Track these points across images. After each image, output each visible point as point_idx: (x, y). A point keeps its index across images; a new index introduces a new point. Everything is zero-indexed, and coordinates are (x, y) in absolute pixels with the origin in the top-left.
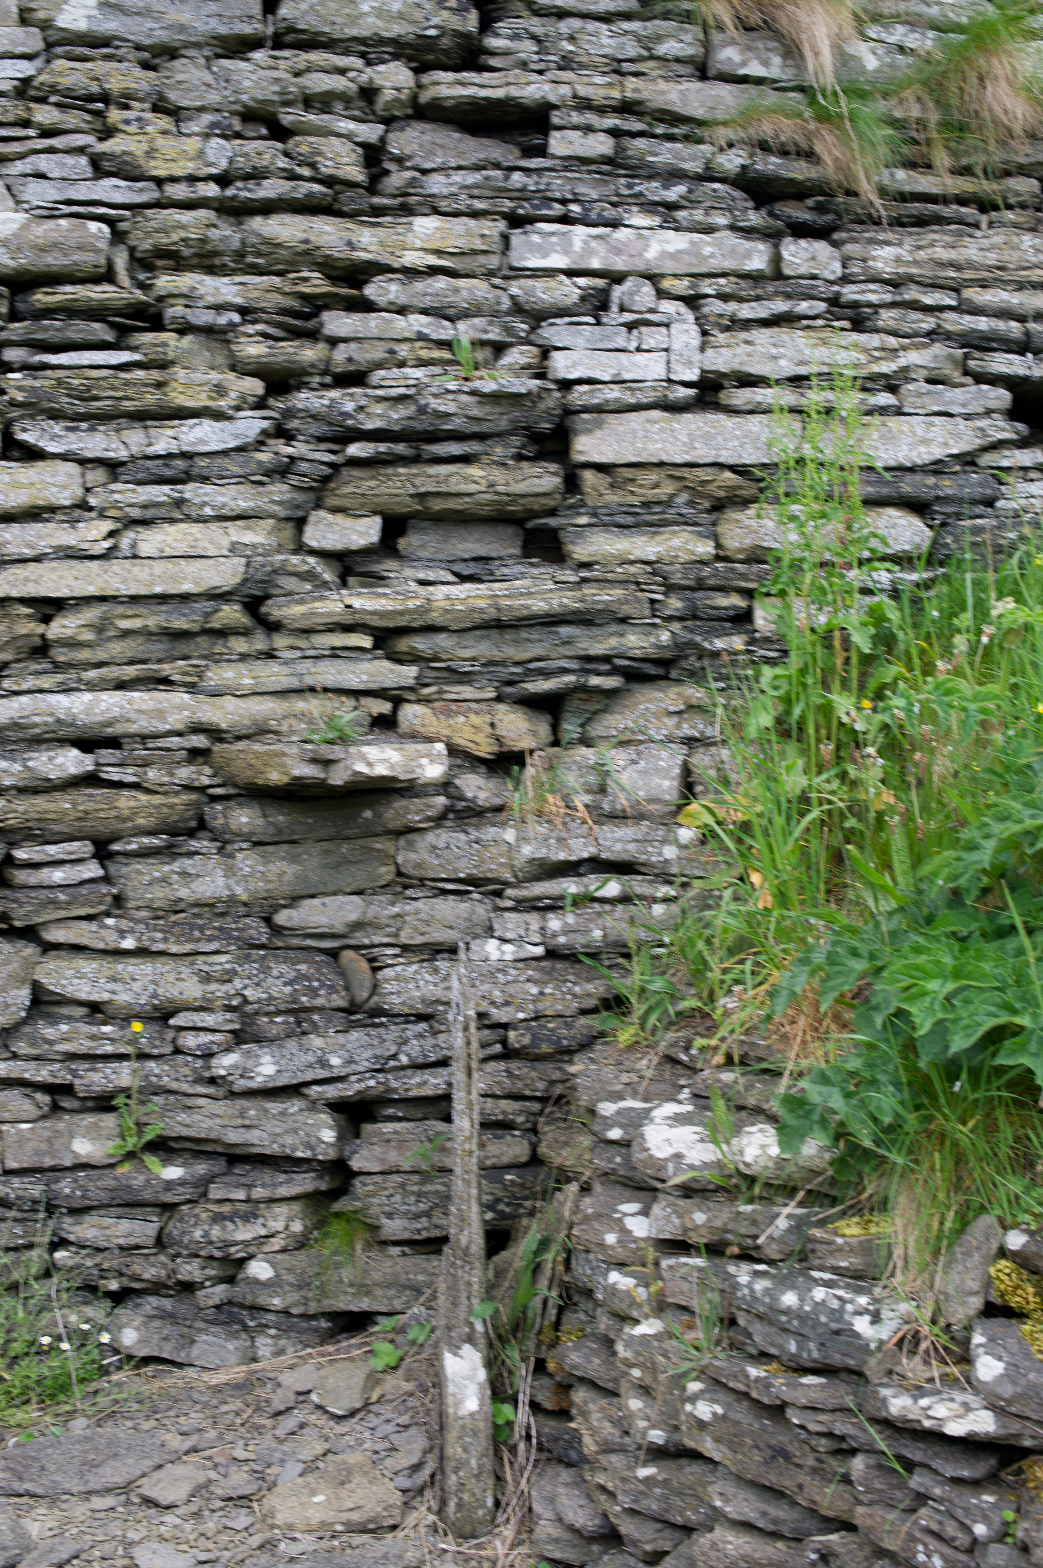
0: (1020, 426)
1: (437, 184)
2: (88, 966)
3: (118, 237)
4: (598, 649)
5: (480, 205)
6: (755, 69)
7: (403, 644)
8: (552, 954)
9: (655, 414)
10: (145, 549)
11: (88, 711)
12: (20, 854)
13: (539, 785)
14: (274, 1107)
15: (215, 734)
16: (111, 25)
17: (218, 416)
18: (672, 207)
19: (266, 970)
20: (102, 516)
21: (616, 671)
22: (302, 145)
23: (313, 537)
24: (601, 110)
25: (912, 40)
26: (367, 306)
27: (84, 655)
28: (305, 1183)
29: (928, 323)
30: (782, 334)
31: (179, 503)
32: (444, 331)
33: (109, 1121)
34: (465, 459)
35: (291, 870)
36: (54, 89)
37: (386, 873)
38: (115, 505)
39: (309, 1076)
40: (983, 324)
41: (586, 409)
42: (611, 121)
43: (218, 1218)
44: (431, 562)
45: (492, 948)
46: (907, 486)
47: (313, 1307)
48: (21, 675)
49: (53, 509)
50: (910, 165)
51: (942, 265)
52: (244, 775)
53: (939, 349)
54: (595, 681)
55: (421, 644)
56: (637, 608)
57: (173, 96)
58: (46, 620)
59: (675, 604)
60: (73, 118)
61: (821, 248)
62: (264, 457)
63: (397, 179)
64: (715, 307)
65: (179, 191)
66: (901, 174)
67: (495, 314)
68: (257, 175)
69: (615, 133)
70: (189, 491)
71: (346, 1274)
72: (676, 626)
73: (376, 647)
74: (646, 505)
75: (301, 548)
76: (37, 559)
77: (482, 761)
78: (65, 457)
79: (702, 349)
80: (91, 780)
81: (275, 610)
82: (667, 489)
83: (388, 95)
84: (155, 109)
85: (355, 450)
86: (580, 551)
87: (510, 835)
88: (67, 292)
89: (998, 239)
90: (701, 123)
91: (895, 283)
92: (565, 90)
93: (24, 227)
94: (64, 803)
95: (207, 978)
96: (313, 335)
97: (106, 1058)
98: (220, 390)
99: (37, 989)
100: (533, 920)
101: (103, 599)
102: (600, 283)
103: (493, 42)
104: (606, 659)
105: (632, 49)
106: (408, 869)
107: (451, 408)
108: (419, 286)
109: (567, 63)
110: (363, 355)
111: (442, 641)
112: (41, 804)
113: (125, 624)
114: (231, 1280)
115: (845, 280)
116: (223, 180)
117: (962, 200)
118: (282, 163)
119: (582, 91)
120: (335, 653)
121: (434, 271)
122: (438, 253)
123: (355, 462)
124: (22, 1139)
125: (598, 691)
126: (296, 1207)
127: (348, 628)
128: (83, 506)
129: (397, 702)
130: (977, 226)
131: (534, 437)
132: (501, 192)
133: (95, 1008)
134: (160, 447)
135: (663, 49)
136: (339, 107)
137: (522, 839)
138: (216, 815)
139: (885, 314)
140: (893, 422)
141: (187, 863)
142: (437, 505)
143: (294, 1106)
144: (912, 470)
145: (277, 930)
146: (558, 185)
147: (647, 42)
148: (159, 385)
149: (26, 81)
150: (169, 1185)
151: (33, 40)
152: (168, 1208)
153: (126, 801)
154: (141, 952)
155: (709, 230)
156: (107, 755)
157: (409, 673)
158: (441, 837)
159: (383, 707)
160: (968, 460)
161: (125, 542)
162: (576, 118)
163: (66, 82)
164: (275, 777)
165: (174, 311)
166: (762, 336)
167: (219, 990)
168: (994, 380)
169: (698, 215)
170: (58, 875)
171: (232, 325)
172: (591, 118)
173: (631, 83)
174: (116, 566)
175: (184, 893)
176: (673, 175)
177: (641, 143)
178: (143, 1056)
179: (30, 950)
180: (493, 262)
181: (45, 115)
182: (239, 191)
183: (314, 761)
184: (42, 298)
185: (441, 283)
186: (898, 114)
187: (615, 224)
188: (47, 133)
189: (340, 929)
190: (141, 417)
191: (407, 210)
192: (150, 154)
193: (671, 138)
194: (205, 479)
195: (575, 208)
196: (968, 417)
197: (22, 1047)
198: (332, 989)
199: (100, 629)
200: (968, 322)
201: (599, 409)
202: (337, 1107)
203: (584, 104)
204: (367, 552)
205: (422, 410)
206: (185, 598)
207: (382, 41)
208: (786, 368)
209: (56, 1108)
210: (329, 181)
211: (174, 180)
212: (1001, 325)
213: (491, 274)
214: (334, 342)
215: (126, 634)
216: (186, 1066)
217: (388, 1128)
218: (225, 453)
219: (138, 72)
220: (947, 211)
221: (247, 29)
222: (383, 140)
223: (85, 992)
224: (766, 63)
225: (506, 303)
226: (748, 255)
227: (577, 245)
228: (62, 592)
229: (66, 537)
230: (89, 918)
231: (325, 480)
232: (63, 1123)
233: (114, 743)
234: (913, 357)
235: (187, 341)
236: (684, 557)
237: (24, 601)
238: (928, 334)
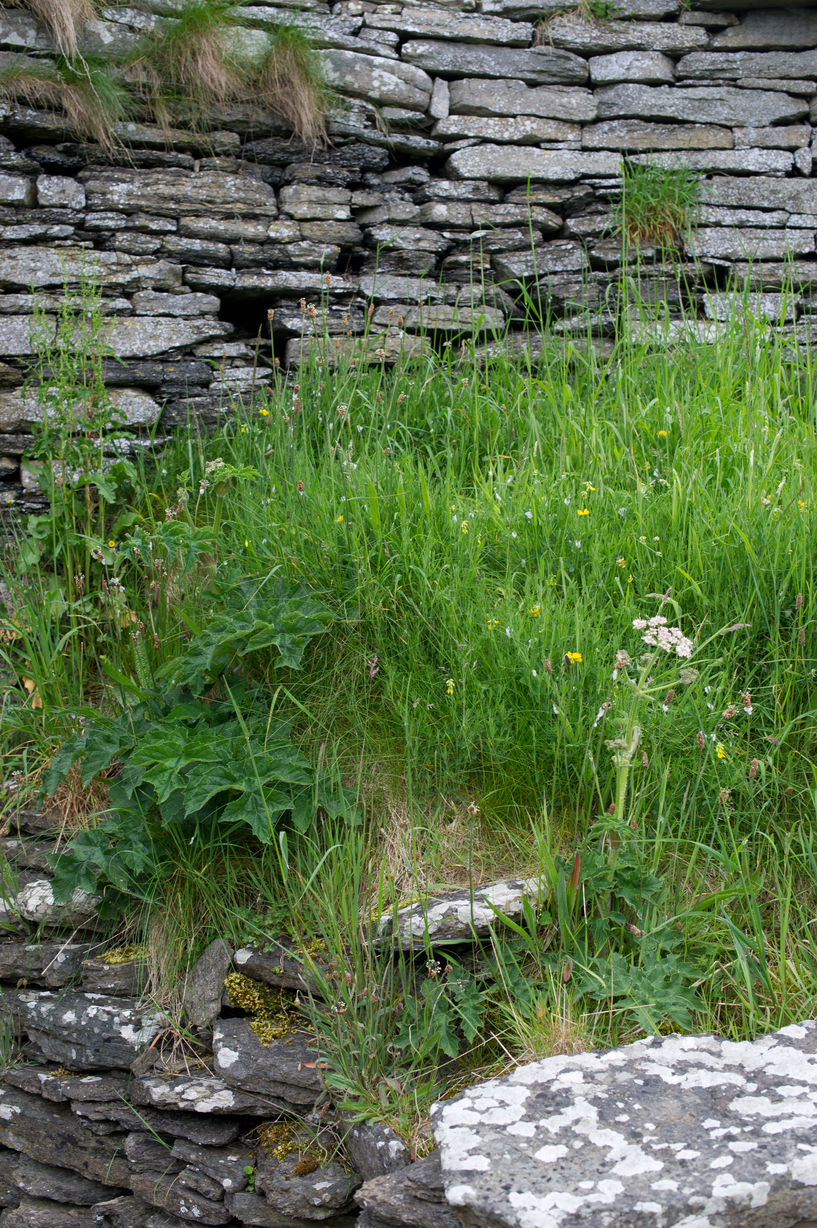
0: (227, 325)
6: (15, 40)
25: (139, 22)
29: (154, 244)
30: (40, 251)
40: (197, 245)
46: (141, 372)
50: (140, 120)
51: (165, 198)
53: (163, 264)
61: (69, 183)
66: (132, 127)
89: (208, 179)
91: (129, 212)
115: (88, 209)
117: (180, 148)
130: (192, 169)
139: (120, 236)
140: (128, 322)
144: (144, 359)
160: (187, 351)
166: (23, 253)
168: (207, 289)
186: (128, 79)
196: (187, 318)
200: (185, 243)
208: (43, 278)
212: (211, 246)
220: (168, 156)
224: (23, 35)
226: (11, 188)
234: (143, 271)
238: (155, 252)
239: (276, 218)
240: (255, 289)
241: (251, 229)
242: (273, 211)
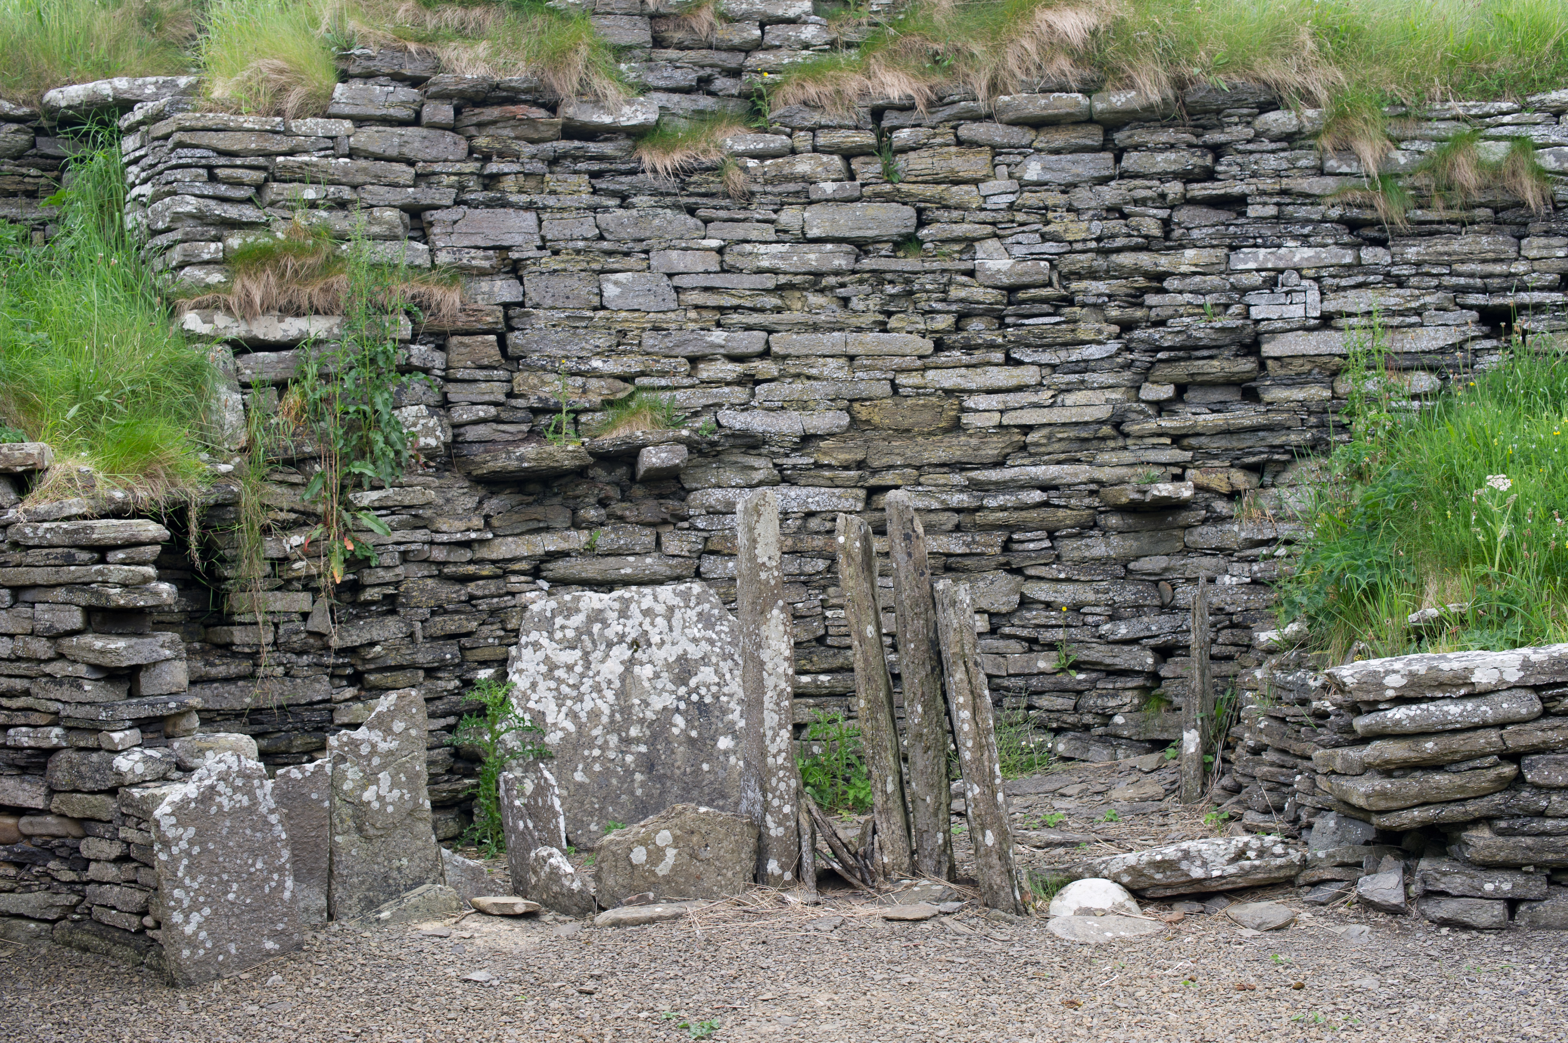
0: (1484, 328)
1: (1196, 234)
2: (1045, 586)
3: (1053, 267)
4: (1277, 442)
5: (1214, 242)
6: (1345, 169)
7: (1186, 442)
8: (1255, 582)
9: (1300, 333)
10: (1068, 402)
11: (1044, 473)
12: (1015, 537)
13: (1249, 505)
14: (1126, 648)
15: (1101, 483)
16: (1047, 177)
17: (1099, 343)
18: (1307, 236)
19: (1124, 588)
20: (1049, 388)
21: (1286, 452)
22: (1133, 221)
23: (1143, 395)
24: (1271, 195)
25: (1423, 148)
26: (1165, 291)
27: (1042, 449)
28: (1139, 681)
29: (1435, 282)
30: (1362, 292)
31: (1083, 382)
32: (1200, 300)
33: (1054, 654)
34: (1211, 357)
35: (1135, 544)
36: (1024, 206)
37: (1179, 546)
38: (1055, 384)
39: (1142, 635)
40: (1462, 281)
41: (1266, 332)
42: (1276, 199)
43: (1100, 696)
44: (1199, 404)
45: (1227, 579)
46: (1426, 360)
47: (1142, 737)
48: (1015, 459)
49: (1028, 386)
50: (1423, 207)
51: (1441, 254)
52: (1112, 500)
53: (1440, 294)
54: (1276, 457)
55: (1193, 441)
56: (1295, 422)
57: (1075, 204)
58: (1026, 434)
59: (1313, 420)
60: (1032, 218)
61: (1380, 251)
62: (1119, 360)
63: (1177, 233)
64: (1329, 281)
65: (1078, 246)
66: (1419, 212)
67: (1224, 291)
68: (1113, 236)
69: (1278, 204)
70: (1087, 376)
71: (1157, 722)
72: (1314, 431)
73: (1173, 443)
74: (1298, 374)
75: (1139, 400)
76: (1021, 408)
77: (1225, 495)
78: (1032, 364)
79: (1322, 301)
80: (1046, 504)
81: (1127, 428)
82: (1307, 367)
83: (1171, 197)
84: (1068, 210)
85: (1160, 355)
86: (1267, 397)
87: (1236, 528)
88: (1033, 292)
89: (1470, 240)
90: (1319, 196)
91: (1418, 264)
92: (1253, 187)
93: (1013, 266)
94: (1034, 514)
95: (1097, 592)
96: (1141, 305)
97: (1053, 627)
98: (1100, 332)
99: (1022, 595)
100: (1246, 566)
101: (1050, 425)
102: (1272, 274)
103: (1219, 168)
104: (1281, 446)
105: (1285, 165)
106: (1190, 544)
107: (1202, 335)
108: (1188, 281)
109: (1254, 175)
110: (1164, 313)
111: (1203, 440)
112: (1024, 514)
113: (1060, 436)
114: (1106, 725)
115: (1394, 264)
116: (1099, 239)
117: (1453, 222)
118: (1124, 230)
119: (1261, 187)
120: (1154, 447)
121: (1194, 274)
122: (1196, 265)
123: (1160, 361)
124: (1015, 661)
125: (1277, 462)
126: (1136, 692)
127: (1160, 435)
128: (1041, 384)
129: (1185, 469)
130: (1460, 233)
131: (1243, 345)
132: (1224, 236)
133: (1048, 605)
134: (1073, 358)
135: (1300, 164)
136: (1150, 203)
137: (1242, 530)
138: (1102, 520)
139: (1412, 279)
140: (1419, 330)
141: (1088, 541)
142: (1199, 379)
143: (1136, 648)
144: (1430, 352)
145: (1129, 572)
146: (1251, 230)
147: (1293, 161)
148: (1073, 331)
149: (1012, 203)
150: (1079, 682)
151: (1014, 185)
152: (1079, 693)
153: (1061, 513)
154: (1068, 580)
155: (1325, 246)
156: (1053, 493)
157: (1190, 454)
158: (1204, 529)
159: (1178, 471)
160: (1460, 346)
161: (1059, 400)
162: (1258, 199)
163: (1029, 203)
164: (1124, 500)
165: (1079, 298)
166: (1351, 294)
167: (1103, 597)
168: (1470, 308)
169: (1319, 239)
170: (1031, 546)
171: (1104, 303)
172: (1265, 199)
173: (1285, 181)
174: (1055, 410)
175: (1087, 554)
176: (1307, 221)
177: (1290, 208)
178: (1068, 626)
179: (1019, 578)
180: (1222, 267)
181: (1020, 217)
182: (1106, 244)
183: (1139, 491)
184: (1021, 295)
185: (1198, 279)
186: (1417, 184)
187: (1279, 246)
188: (1021, 225)
189: (1157, 571)
190: (1065, 345)
191: (1184, 247)
192: (1065, 231)
193: (1305, 204)
194: (1094, 371)
195: (1259, 241)
196: (1458, 326)
197: (1016, 621)
198: (1153, 597)
199: (1049, 438)
200: (1454, 280)
201: (1273, 332)
202: (1155, 649)
203: (1263, 193)
204: (1169, 401)
205: (1189, 336)
206: (1086, 423)
207: (1167, 173)
208: (1363, 308)
209: (1031, 650)
210: (1146, 237)
211: (1076, 241)
212: (1471, 281)
213: (1222, 273)
214: (1150, 308)
215: (1061, 440)
216: (1088, 631)
217: (1178, 659)
218: (1102, 359)
219: (1060, 196)
220: (1442, 228)
221: (1107, 173)
222: (1170, 216)
223: (1043, 597)
224: (1350, 166)
225: (1228, 286)
226: (1344, 256)
227: (1261, 257)
228: (1033, 422)
229: (1033, 398)
230: (1045, 565)
231: (1148, 369)
232: (1033, 655)
233: (1056, 488)
234: (1428, 299)
235: (1085, 310)
236: (1317, 398)
237: (1015, 426)
238: (1436, 287)
239: (1516, 260)
240: (1501, 305)
241: (1498, 268)
242: (1515, 255)
